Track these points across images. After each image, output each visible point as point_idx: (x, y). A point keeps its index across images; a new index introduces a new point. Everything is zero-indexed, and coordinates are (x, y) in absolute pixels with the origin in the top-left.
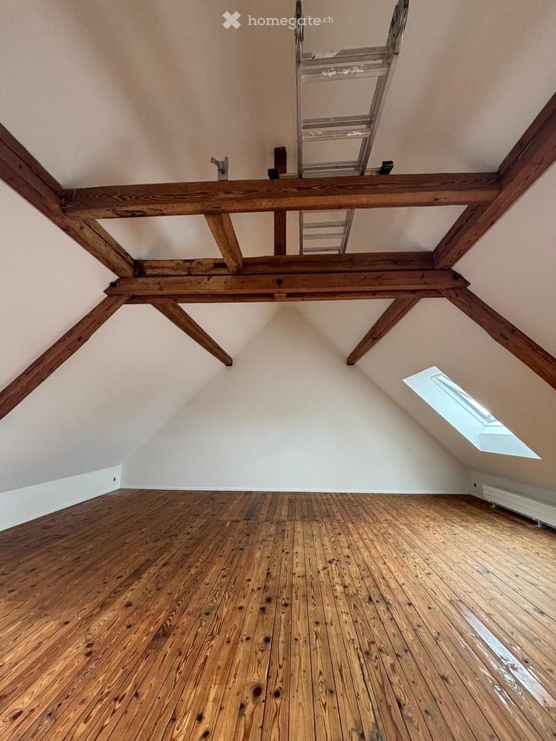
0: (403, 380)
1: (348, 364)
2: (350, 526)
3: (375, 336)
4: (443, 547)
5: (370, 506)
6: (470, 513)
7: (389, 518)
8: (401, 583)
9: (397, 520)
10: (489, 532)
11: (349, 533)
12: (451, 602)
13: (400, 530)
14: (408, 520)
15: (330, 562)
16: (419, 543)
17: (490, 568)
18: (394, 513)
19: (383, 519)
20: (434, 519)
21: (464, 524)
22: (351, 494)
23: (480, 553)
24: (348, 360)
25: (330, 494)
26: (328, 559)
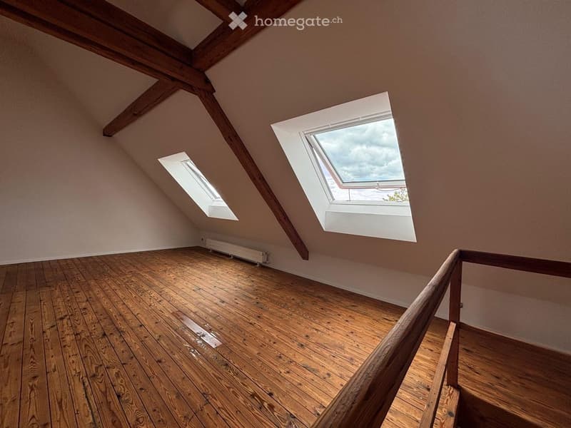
0: (159, 160)
1: (104, 135)
2: (92, 283)
3: (136, 113)
4: (174, 281)
5: (117, 264)
6: (196, 258)
7: (134, 270)
8: (136, 314)
9: (141, 271)
10: (205, 266)
11: (90, 289)
12: (173, 314)
13: (143, 276)
14: (149, 268)
15: (62, 319)
16: (156, 283)
17: (201, 286)
18: (139, 266)
19: (128, 271)
20: (171, 265)
21: (191, 264)
22: (97, 256)
23: (197, 279)
24: (104, 130)
25: (72, 259)
26: (58, 317)
